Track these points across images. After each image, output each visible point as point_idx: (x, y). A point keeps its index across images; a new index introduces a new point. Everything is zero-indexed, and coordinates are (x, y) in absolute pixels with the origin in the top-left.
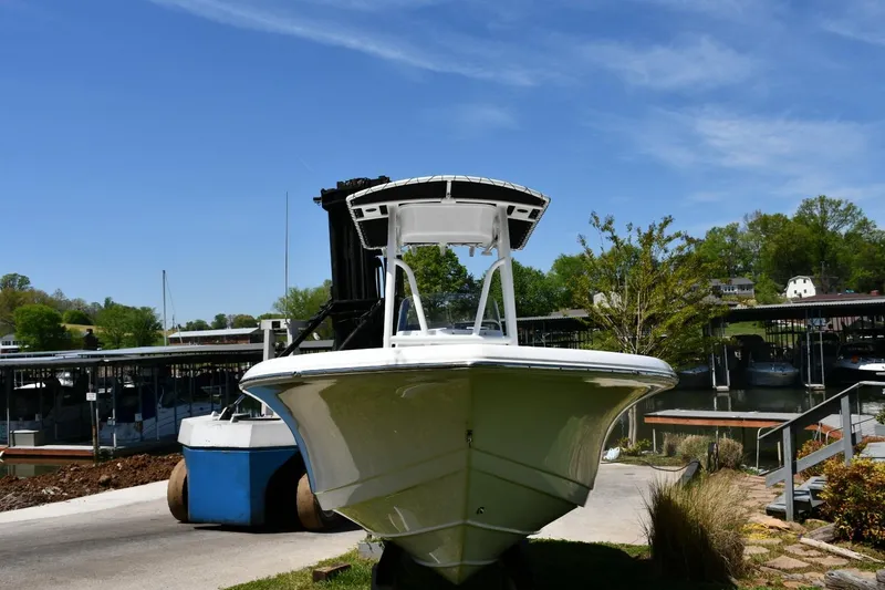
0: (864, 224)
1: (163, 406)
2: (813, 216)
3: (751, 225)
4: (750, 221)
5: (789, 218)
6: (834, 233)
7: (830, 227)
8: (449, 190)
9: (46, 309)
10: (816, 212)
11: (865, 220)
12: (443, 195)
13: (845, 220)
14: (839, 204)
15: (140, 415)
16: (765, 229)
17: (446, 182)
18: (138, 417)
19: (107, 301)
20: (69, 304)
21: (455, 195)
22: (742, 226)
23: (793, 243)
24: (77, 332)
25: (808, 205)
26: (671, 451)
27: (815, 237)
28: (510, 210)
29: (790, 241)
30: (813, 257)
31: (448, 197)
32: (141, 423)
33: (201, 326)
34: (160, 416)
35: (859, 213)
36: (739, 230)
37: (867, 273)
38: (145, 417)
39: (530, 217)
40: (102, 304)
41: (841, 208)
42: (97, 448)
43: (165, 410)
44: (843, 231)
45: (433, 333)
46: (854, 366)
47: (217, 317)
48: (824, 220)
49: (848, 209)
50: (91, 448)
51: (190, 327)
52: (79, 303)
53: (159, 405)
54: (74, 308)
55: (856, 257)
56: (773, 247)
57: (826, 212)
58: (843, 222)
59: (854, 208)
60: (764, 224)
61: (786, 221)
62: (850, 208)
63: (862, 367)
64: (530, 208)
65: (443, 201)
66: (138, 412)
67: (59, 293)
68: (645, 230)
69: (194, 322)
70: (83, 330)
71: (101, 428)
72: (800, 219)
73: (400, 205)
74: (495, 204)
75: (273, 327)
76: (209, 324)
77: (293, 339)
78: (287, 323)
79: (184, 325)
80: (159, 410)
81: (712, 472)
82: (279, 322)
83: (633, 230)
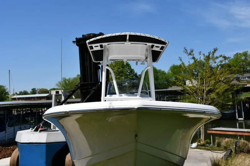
1: (9, 126)
8: (128, 38)
12: (125, 40)
17: (126, 35)
21: (130, 40)
26: (219, 145)
28: (152, 46)
31: (127, 41)
33: (26, 93)
34: (7, 130)
36: (248, 54)
39: (160, 49)
43: (9, 128)
45: (121, 96)
47: (32, 89)
51: (21, 93)
53: (7, 126)
64: (160, 46)
65: (126, 43)
68: (207, 54)
69: (23, 91)
73: (108, 44)
74: (146, 44)
75: (56, 93)
76: (29, 92)
77: (64, 98)
78: (62, 92)
79: (18, 93)
80: (7, 128)
81: (237, 154)
82: (59, 91)
83: (201, 54)
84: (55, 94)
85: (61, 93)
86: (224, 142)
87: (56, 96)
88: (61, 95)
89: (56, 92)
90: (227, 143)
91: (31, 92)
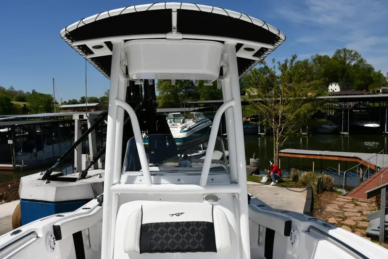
0: (361, 61)
1: (47, 145)
2: (340, 57)
3: (314, 60)
4: (314, 58)
5: (331, 57)
6: (349, 64)
7: (348, 62)
8: (174, 23)
9: (4, 95)
10: (342, 55)
11: (362, 59)
12: (168, 29)
13: (354, 59)
14: (351, 52)
15: (36, 149)
16: (320, 62)
17: (170, 11)
18: (34, 151)
19: (33, 91)
20: (16, 92)
21: (182, 29)
22: (310, 61)
23: (331, 68)
24: (19, 105)
25: (339, 52)
26: (296, 178)
27: (341, 66)
29: (330, 67)
30: (339, 74)
31: (175, 31)
32: (36, 153)
33: (75, 102)
34: (45, 149)
35: (360, 56)
36: (309, 62)
37: (362, 82)
38: (37, 151)
39: (254, 55)
40: (31, 93)
41: (353, 53)
42: (14, 166)
43: (47, 146)
44: (353, 64)
46: (361, 125)
47: (82, 98)
48: (345, 59)
49: (355, 54)
50: (11, 166)
51: (71, 102)
52: (21, 92)
53: (45, 144)
54: (18, 95)
55: (358, 75)
56: (323, 70)
57: (346, 55)
58: (353, 59)
59: (358, 54)
60: (319, 60)
61: (329, 59)
62: (356, 53)
63: (365, 125)
64: (257, 46)
65: (168, 36)
66: (34, 148)
67: (12, 88)
69: (72, 100)
70: (22, 104)
71: (16, 157)
72: (335, 58)
73: (125, 41)
74: (223, 42)
75: (80, 118)
76: (78, 101)
77: (91, 125)
78: (87, 116)
79: (67, 102)
80: (45, 147)
81: (319, 193)
82: (83, 115)
83: (276, 63)
84: (78, 119)
85: (86, 118)
86: (302, 175)
87: (79, 121)
88: (86, 120)
89: (80, 116)
90: (306, 177)
91: (80, 101)
